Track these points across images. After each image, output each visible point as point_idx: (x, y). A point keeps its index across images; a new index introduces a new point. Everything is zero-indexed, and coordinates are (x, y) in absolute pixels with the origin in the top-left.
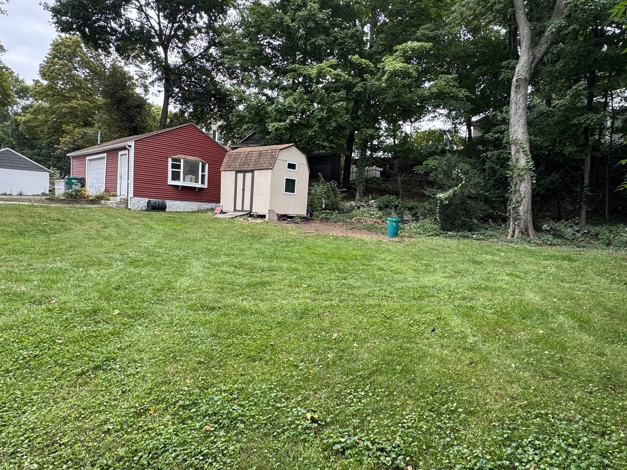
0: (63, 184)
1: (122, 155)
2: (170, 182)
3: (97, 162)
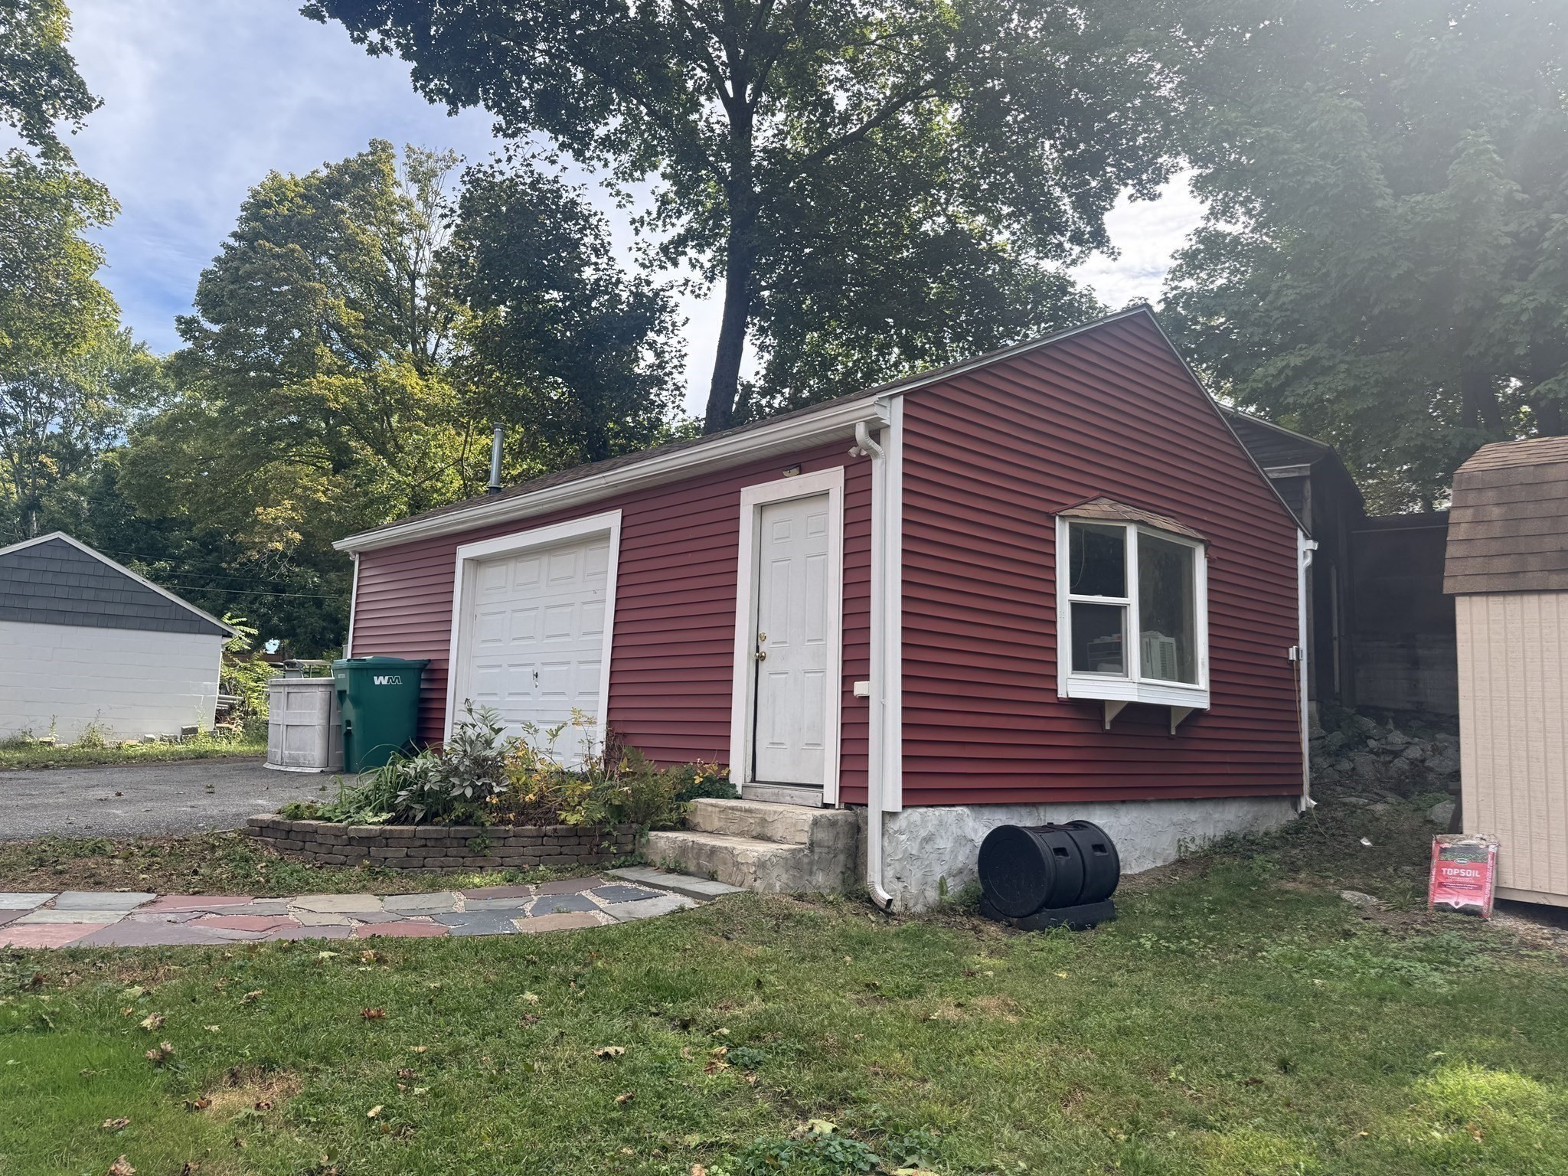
0: (319, 697)
1: (761, 508)
2: (1074, 685)
3: (527, 569)
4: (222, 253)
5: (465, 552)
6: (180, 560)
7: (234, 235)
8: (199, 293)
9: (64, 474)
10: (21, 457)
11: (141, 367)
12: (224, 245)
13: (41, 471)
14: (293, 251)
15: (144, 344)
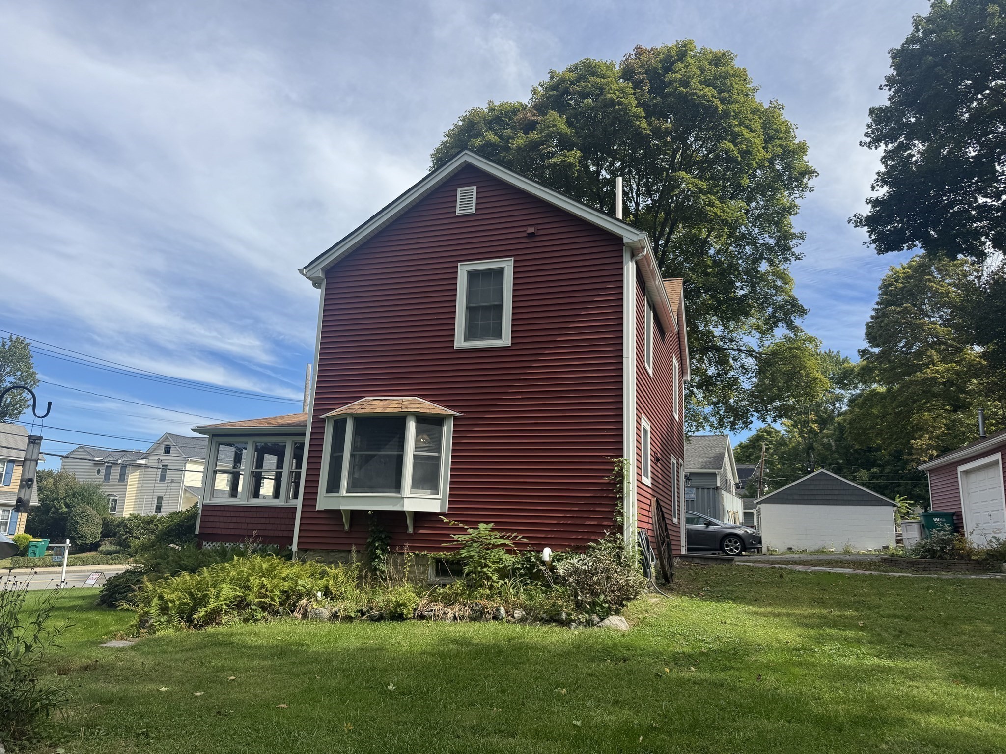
3: (982, 475)
4: (873, 313)
5: (961, 469)
6: (882, 467)
7: (878, 303)
8: (866, 334)
9: (821, 430)
10: (801, 425)
11: (847, 370)
12: (874, 310)
13: (812, 431)
14: (906, 308)
15: (847, 357)
